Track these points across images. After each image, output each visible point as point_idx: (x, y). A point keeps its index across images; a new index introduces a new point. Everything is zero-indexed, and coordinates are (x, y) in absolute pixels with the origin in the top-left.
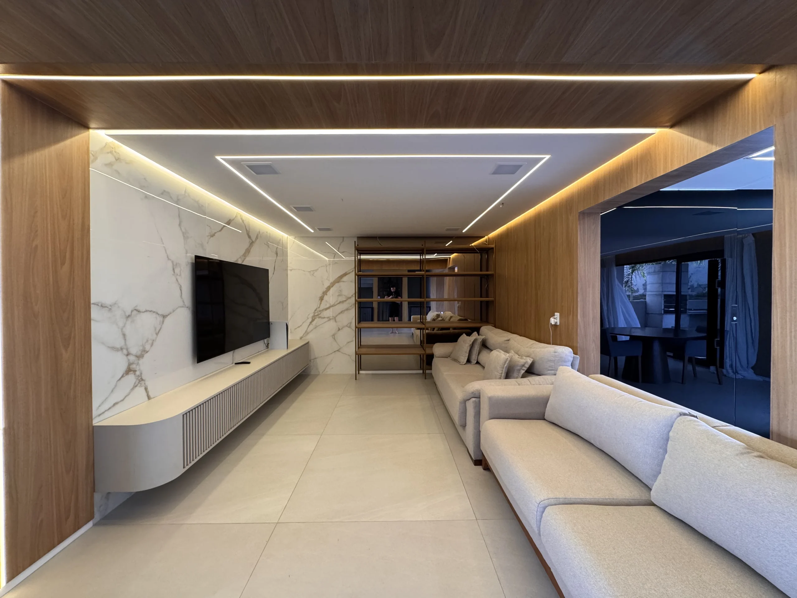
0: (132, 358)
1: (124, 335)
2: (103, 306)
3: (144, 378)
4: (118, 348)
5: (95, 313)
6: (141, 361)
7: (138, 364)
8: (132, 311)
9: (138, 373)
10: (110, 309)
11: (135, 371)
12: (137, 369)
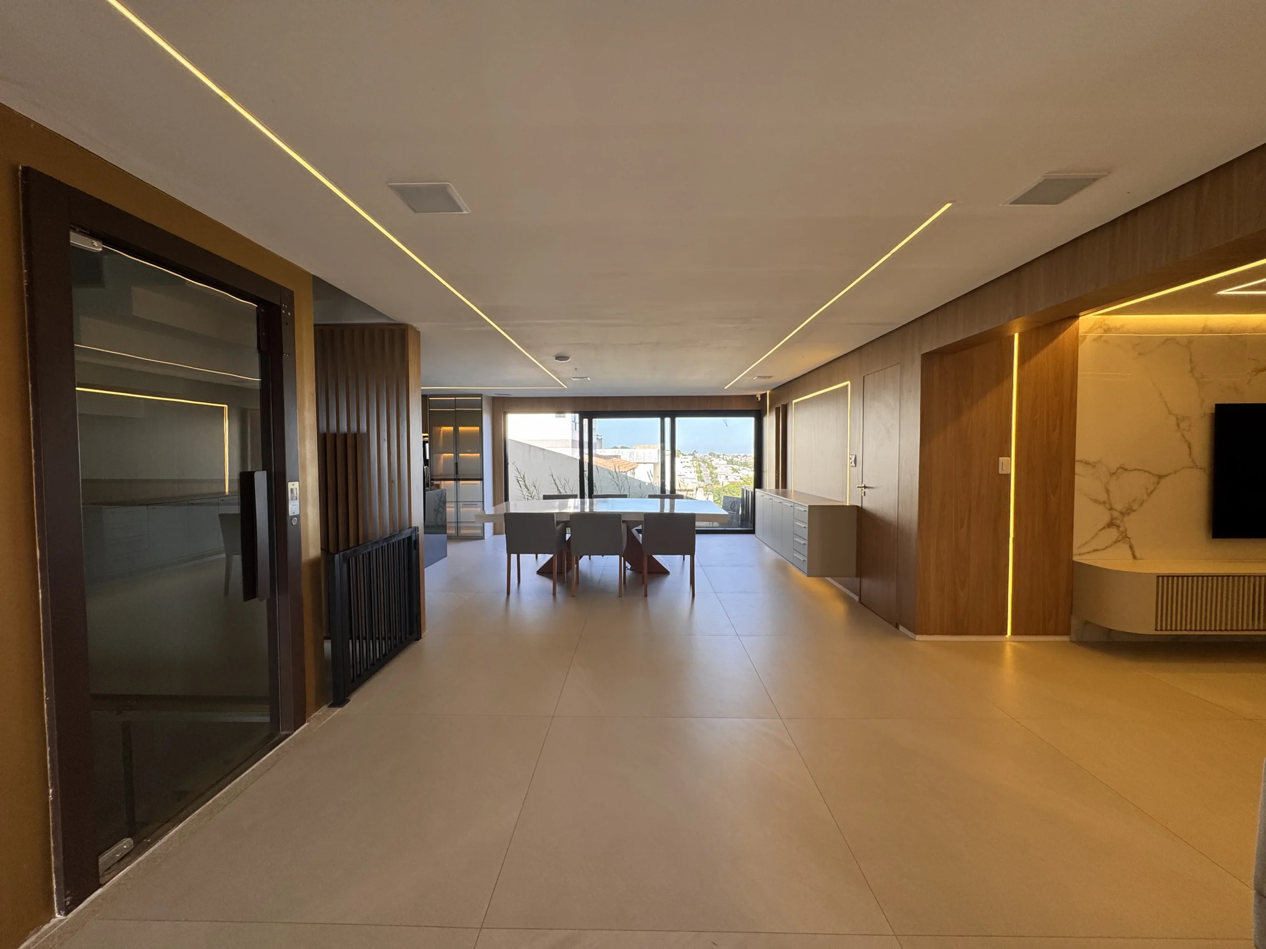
0: (1116, 514)
1: (1108, 491)
2: (1087, 463)
3: (1129, 535)
4: (1100, 502)
5: (1078, 468)
6: (1126, 518)
7: (1122, 521)
8: (1118, 469)
9: (1121, 529)
10: (1095, 466)
11: (1118, 527)
12: (1122, 525)
